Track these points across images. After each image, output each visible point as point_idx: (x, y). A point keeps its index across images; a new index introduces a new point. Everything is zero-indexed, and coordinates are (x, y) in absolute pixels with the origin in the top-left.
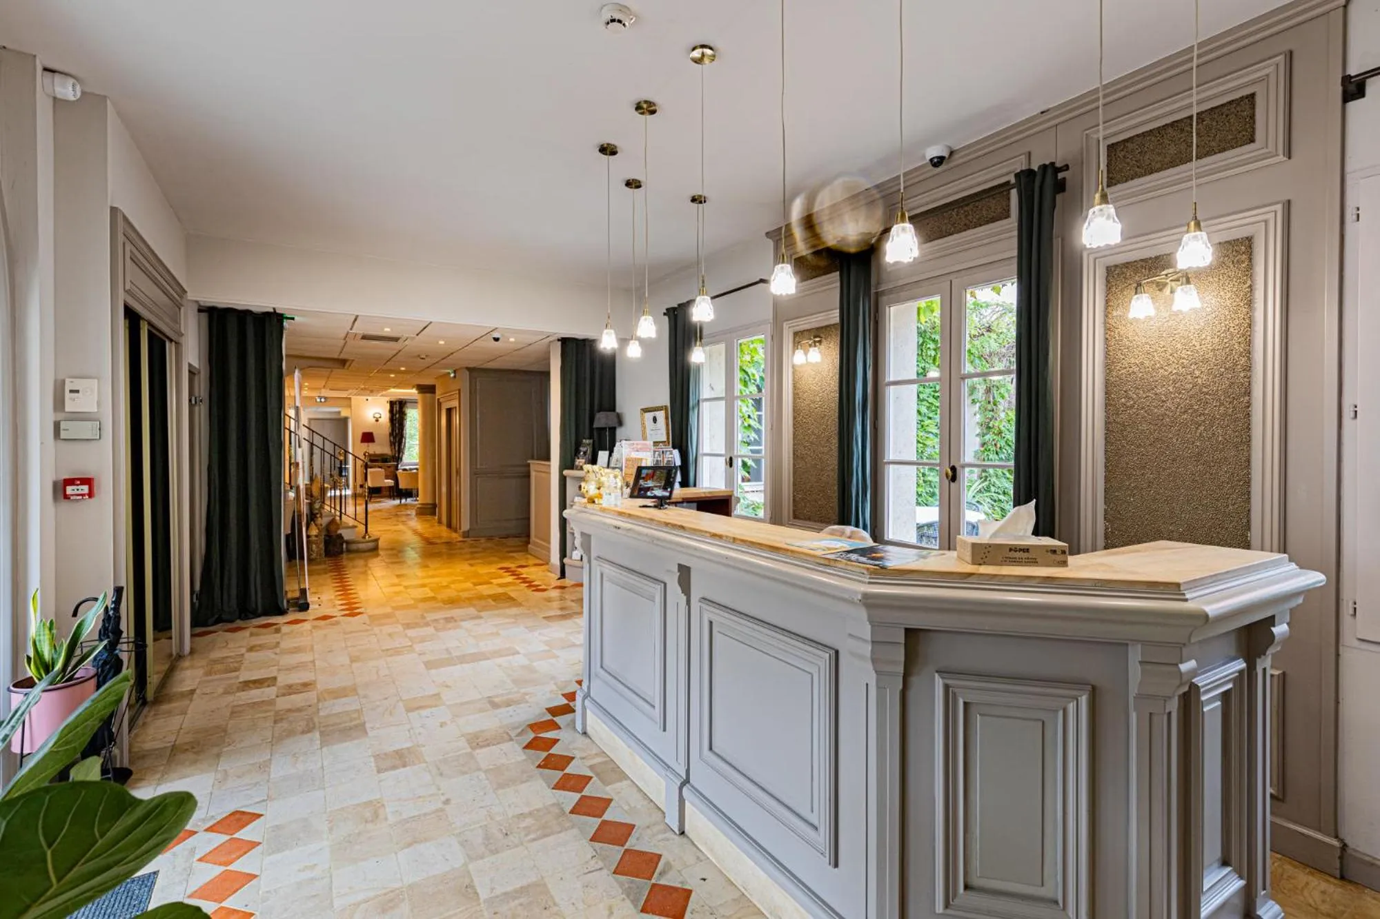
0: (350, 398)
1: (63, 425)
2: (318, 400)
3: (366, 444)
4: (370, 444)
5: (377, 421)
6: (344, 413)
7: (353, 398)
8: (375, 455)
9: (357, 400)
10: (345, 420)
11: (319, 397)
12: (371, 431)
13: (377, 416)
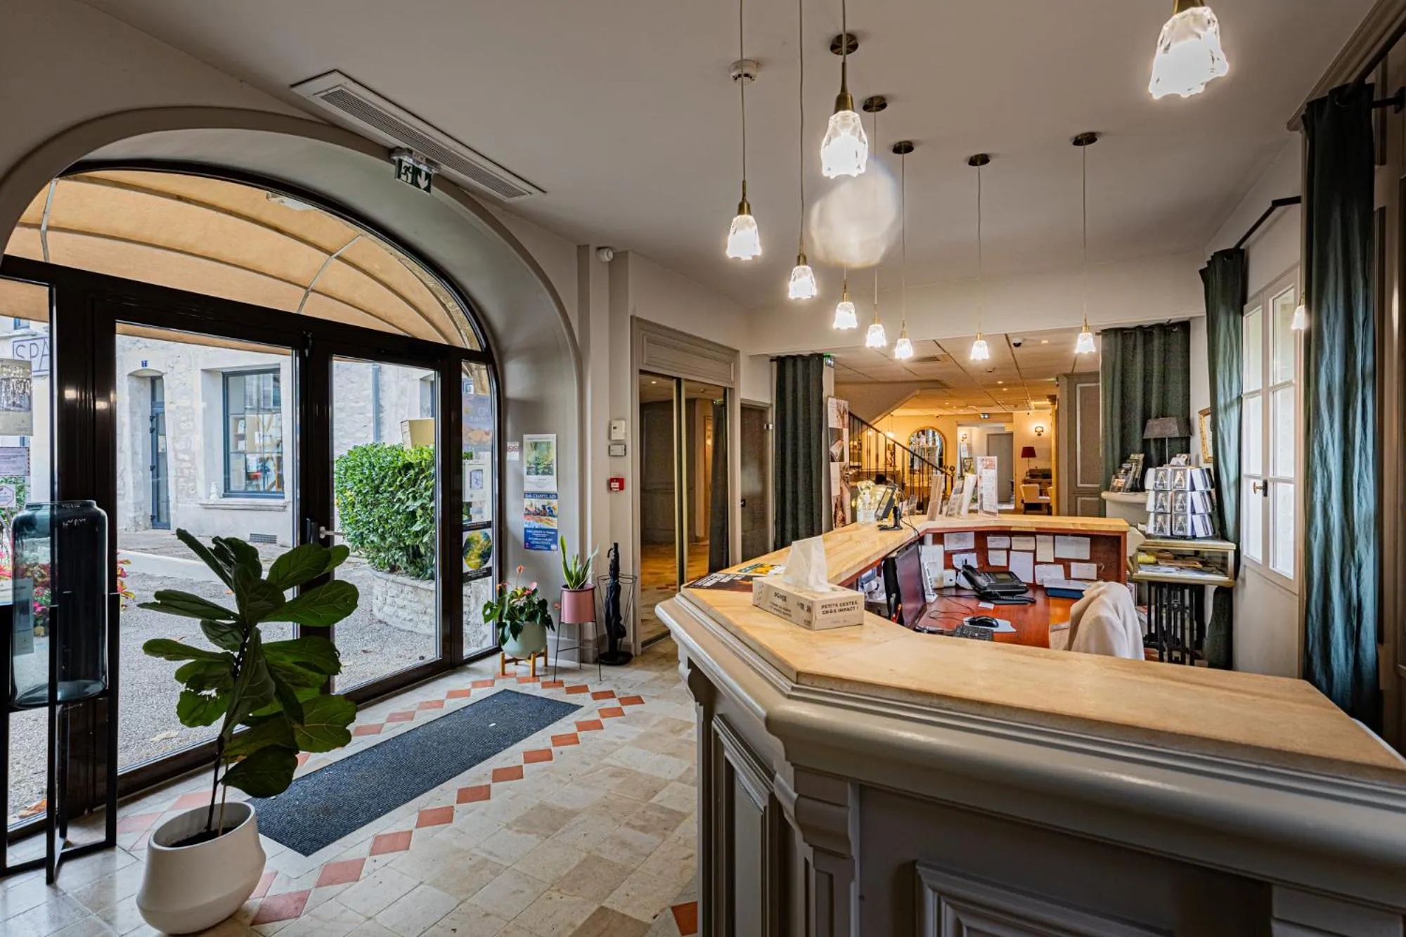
0: (1012, 414)
1: (612, 448)
2: (982, 417)
3: (1027, 459)
4: (1031, 459)
5: (1039, 435)
6: (1008, 428)
7: (1015, 413)
8: (1036, 470)
9: (1018, 414)
10: (1011, 434)
11: (984, 414)
12: (1031, 446)
13: (1039, 429)
